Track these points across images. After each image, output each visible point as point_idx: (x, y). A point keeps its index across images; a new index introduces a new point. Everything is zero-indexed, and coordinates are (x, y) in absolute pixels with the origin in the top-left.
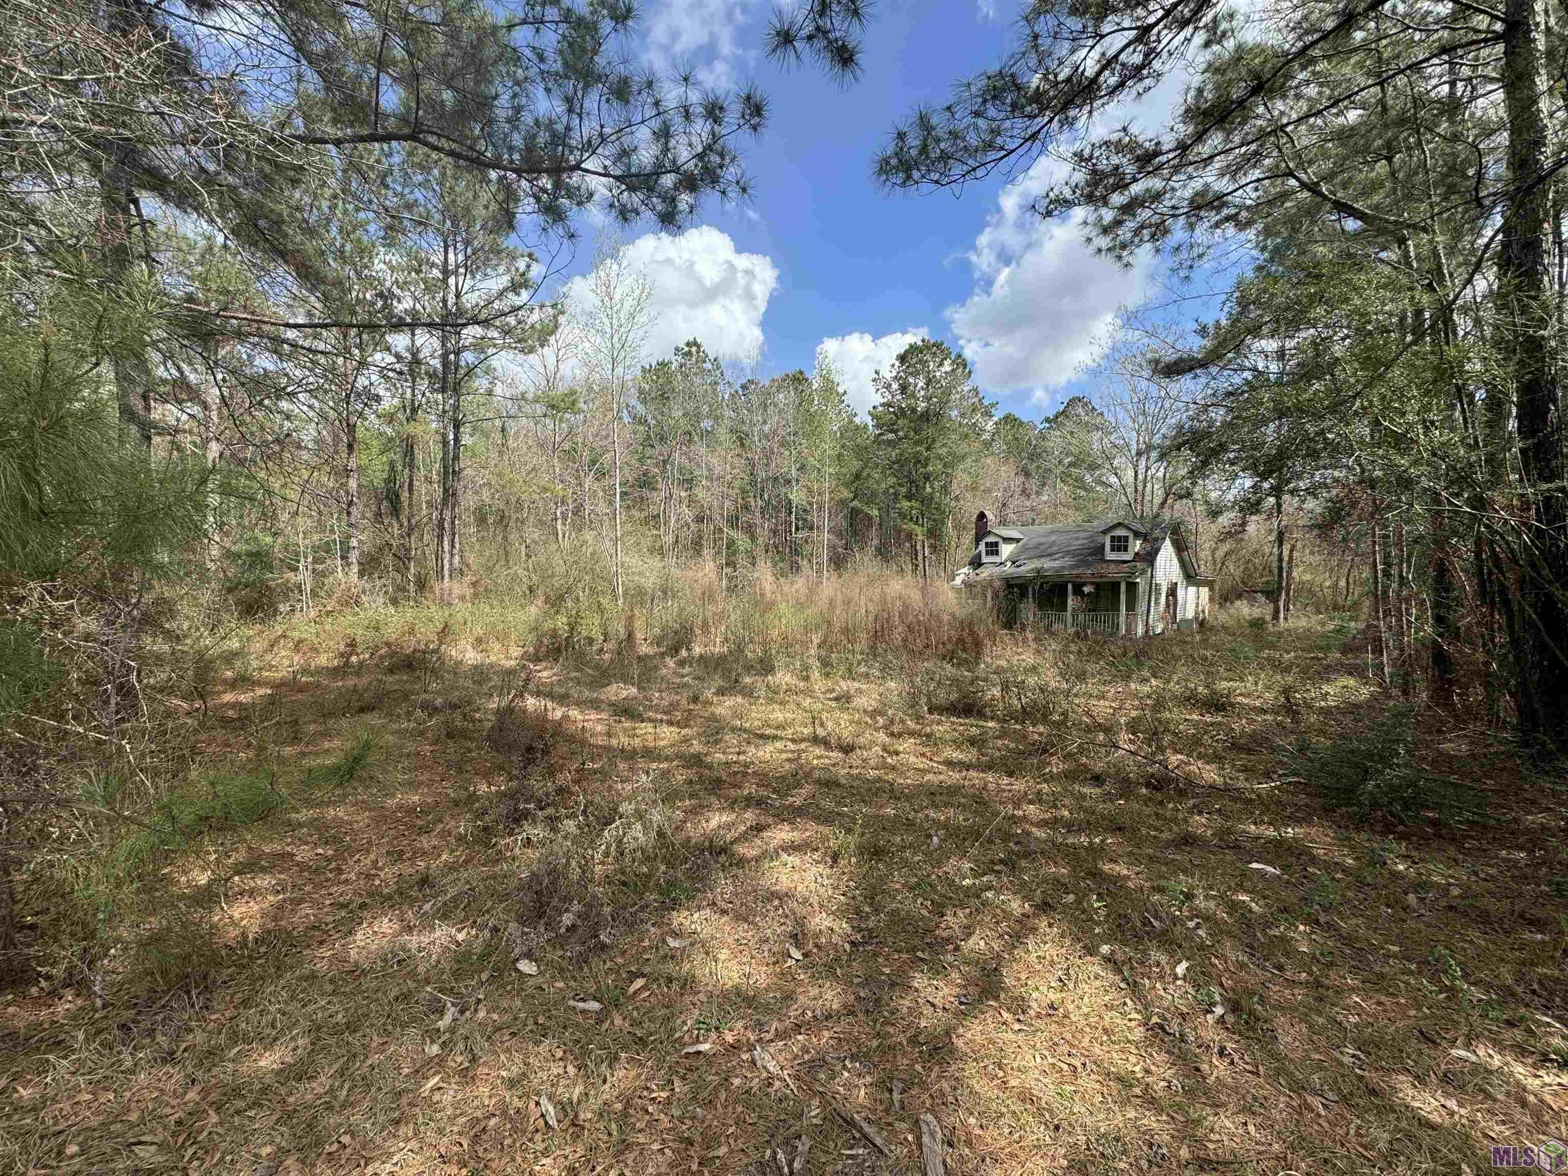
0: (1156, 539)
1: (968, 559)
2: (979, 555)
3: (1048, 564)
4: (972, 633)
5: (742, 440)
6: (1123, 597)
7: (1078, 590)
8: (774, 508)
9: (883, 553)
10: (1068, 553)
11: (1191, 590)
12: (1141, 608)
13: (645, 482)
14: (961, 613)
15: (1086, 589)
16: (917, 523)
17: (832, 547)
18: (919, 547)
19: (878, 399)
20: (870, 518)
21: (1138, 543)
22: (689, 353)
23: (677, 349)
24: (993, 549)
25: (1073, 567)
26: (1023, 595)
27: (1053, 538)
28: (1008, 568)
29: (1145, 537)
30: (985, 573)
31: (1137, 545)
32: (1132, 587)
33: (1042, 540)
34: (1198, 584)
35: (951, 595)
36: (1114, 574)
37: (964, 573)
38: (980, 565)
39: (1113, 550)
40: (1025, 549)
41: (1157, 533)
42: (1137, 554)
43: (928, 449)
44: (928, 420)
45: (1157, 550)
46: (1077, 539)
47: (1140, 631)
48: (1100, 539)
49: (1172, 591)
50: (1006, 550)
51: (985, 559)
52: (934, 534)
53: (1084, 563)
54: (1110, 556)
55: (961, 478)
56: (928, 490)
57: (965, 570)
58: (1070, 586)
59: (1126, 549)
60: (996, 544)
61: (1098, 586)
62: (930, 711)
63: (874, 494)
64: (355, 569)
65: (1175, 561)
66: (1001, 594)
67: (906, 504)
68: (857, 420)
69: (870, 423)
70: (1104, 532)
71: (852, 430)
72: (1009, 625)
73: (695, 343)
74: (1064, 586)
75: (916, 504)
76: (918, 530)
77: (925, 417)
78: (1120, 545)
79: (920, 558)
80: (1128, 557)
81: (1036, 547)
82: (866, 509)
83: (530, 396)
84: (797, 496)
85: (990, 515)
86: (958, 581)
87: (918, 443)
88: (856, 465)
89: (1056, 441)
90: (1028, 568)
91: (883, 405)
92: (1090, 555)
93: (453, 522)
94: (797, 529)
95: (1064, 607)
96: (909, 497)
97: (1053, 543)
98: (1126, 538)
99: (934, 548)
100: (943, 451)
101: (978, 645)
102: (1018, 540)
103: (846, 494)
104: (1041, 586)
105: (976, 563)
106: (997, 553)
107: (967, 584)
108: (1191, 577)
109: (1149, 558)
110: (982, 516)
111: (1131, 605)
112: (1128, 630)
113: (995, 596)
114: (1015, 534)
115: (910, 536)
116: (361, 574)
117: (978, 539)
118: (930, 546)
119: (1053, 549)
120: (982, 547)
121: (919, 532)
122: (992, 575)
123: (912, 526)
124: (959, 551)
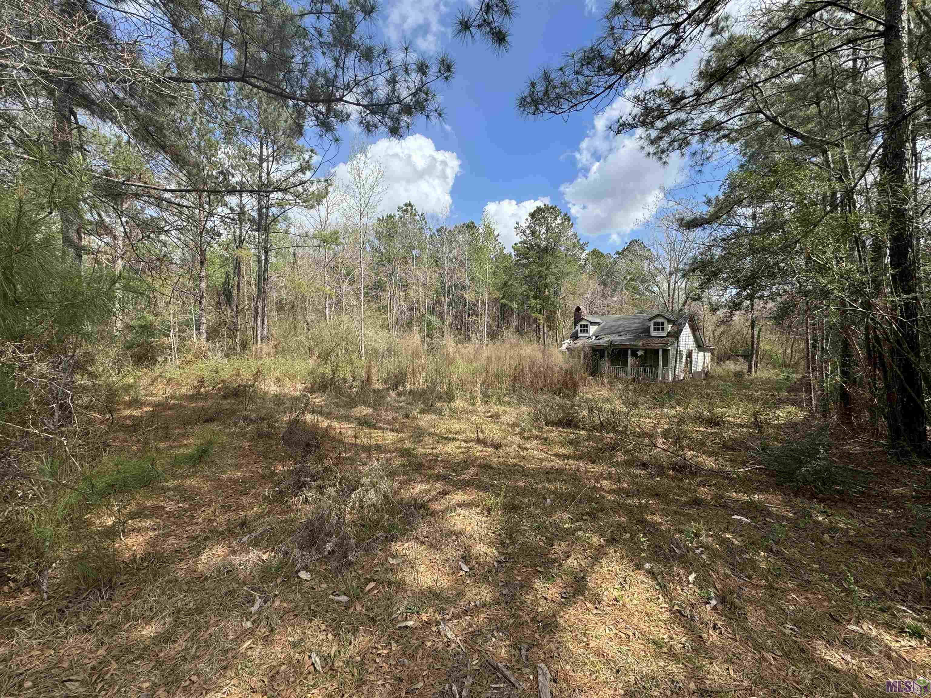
0: (681, 324)
1: (569, 335)
2: (577, 332)
3: (616, 338)
4: (572, 378)
5: (437, 262)
6: (661, 358)
7: (634, 354)
8: (455, 303)
9: (519, 330)
10: (629, 331)
11: (701, 354)
12: (671, 364)
13: (379, 286)
14: (565, 366)
15: (639, 353)
16: (540, 313)
17: (489, 327)
18: (541, 327)
19: (517, 239)
20: (512, 310)
21: (670, 326)
22: (406, 210)
23: (399, 208)
24: (585, 329)
25: (631, 340)
26: (602, 356)
27: (620, 322)
28: (594, 340)
29: (674, 323)
30: (579, 343)
31: (669, 328)
32: (666, 352)
33: (614, 324)
34: (704, 351)
35: (560, 356)
36: (655, 344)
37: (567, 342)
38: (577, 338)
39: (655, 330)
40: (603, 329)
41: (681, 320)
42: (669, 333)
43: (547, 269)
44: (547, 252)
45: (681, 331)
46: (634, 323)
47: (670, 378)
48: (647, 323)
49: (690, 355)
50: (592, 329)
51: (580, 334)
52: (550, 319)
53: (637, 337)
54: (653, 333)
55: (566, 287)
56: (547, 293)
57: (568, 341)
58: (629, 351)
59: (662, 330)
60: (587, 326)
61: (646, 351)
62: (546, 424)
63: (515, 295)
64: (204, 336)
65: (691, 337)
66: (589, 355)
67: (533, 301)
68: (505, 251)
69: (513, 253)
70: (650, 320)
71: (502, 257)
72: (593, 374)
73: (410, 205)
74: (626, 351)
75: (540, 302)
76: (541, 317)
77: (546, 250)
78: (659, 327)
79: (542, 333)
80: (664, 334)
81: (610, 328)
82: (510, 304)
83: (310, 234)
84: (469, 296)
85: (583, 308)
86: (564, 347)
87: (540, 265)
88: (505, 278)
89: (622, 265)
90: (605, 340)
91: (521, 243)
92: (642, 333)
93: (263, 309)
94: (469, 316)
95: (625, 363)
96: (535, 298)
97: (620, 326)
98: (663, 323)
99: (550, 328)
100: (556, 271)
101: (575, 385)
102: (599, 324)
103: (499, 295)
104: (613, 351)
105: (575, 337)
106: (587, 331)
107: (569, 349)
108: (700, 347)
109: (676, 335)
110: (578, 309)
111: (665, 363)
112: (664, 378)
113: (586, 357)
114: (598, 320)
115: (535, 321)
116: (208, 339)
117: (576, 323)
118: (548, 326)
119: (620, 329)
120: (578, 327)
121: (541, 318)
122: (584, 344)
123: (537, 314)
124: (565, 330)
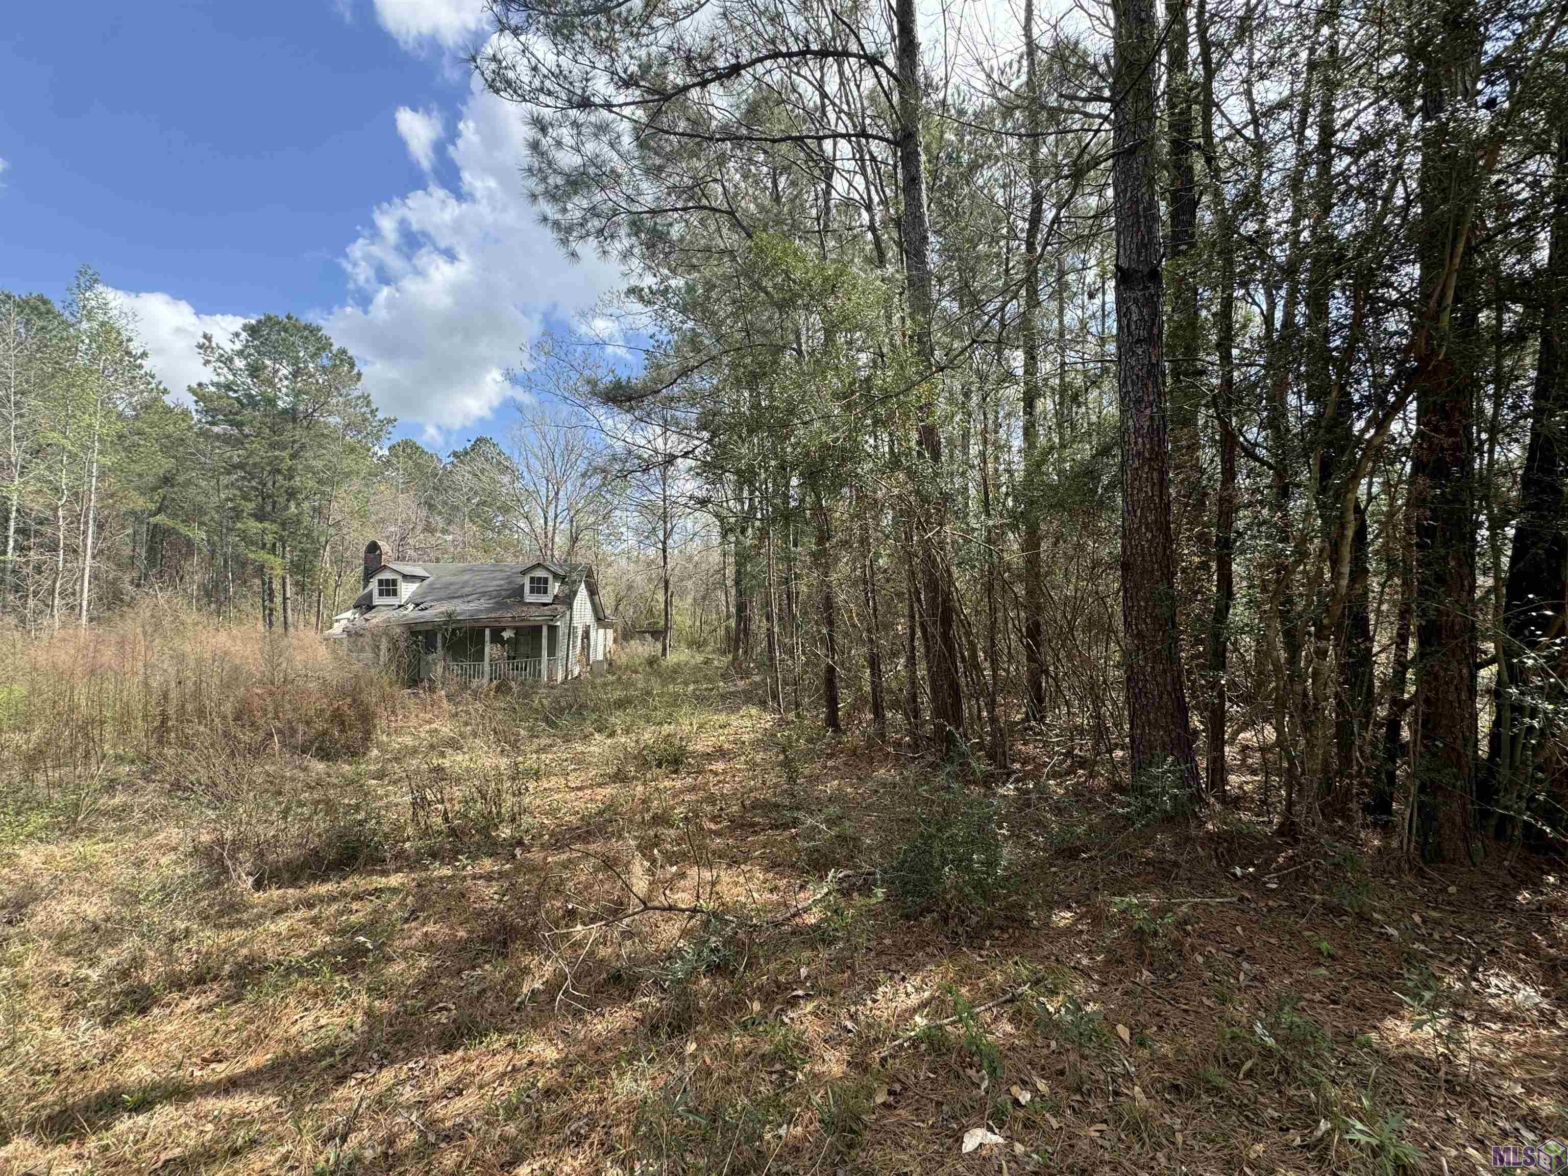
0: (574, 582)
1: (351, 603)
2: (370, 595)
3: (461, 607)
4: (356, 702)
6: (545, 642)
7: (496, 637)
10: (484, 594)
11: (601, 631)
12: (561, 653)
14: (335, 677)
15: (506, 635)
16: (273, 552)
18: (277, 585)
19: (207, 375)
20: (189, 543)
21: (557, 585)
24: (389, 588)
25: (488, 610)
26: (430, 646)
27: (466, 577)
28: (411, 613)
29: (563, 579)
30: (377, 618)
31: (555, 588)
32: (553, 629)
33: (453, 579)
35: (323, 653)
36: (536, 616)
37: (346, 618)
38: (370, 608)
39: (532, 591)
40: (432, 588)
41: (574, 576)
42: (556, 596)
43: (293, 457)
45: (575, 593)
46: (494, 579)
47: (560, 677)
48: (519, 580)
49: (586, 635)
50: (407, 590)
51: (377, 600)
52: (302, 568)
53: (501, 605)
54: (529, 598)
55: (344, 500)
56: (293, 508)
57: (349, 614)
58: (487, 632)
59: (545, 592)
60: (394, 582)
61: (518, 630)
63: (200, 510)
65: (589, 604)
66: (402, 645)
67: (254, 526)
70: (524, 573)
71: (157, 410)
72: (414, 682)
74: (481, 632)
75: (274, 527)
76: (276, 562)
77: (291, 415)
78: (540, 586)
79: (278, 600)
80: (548, 599)
81: (447, 586)
85: (385, 546)
86: (337, 629)
87: (273, 446)
89: (463, 476)
90: (435, 612)
92: (509, 597)
95: (480, 656)
96: (260, 516)
97: (465, 584)
98: (546, 580)
99: (301, 587)
101: (366, 718)
102: (423, 579)
104: (454, 630)
105: (365, 605)
106: (395, 593)
107: (353, 634)
108: (601, 620)
109: (567, 600)
110: (373, 547)
111: (552, 652)
112: (550, 679)
113: (394, 645)
114: (419, 571)
115: (260, 570)
117: (368, 576)
118: (297, 584)
119: (467, 590)
120: (374, 585)
121: (277, 565)
122: (388, 620)
123: (263, 556)
124: (340, 591)
